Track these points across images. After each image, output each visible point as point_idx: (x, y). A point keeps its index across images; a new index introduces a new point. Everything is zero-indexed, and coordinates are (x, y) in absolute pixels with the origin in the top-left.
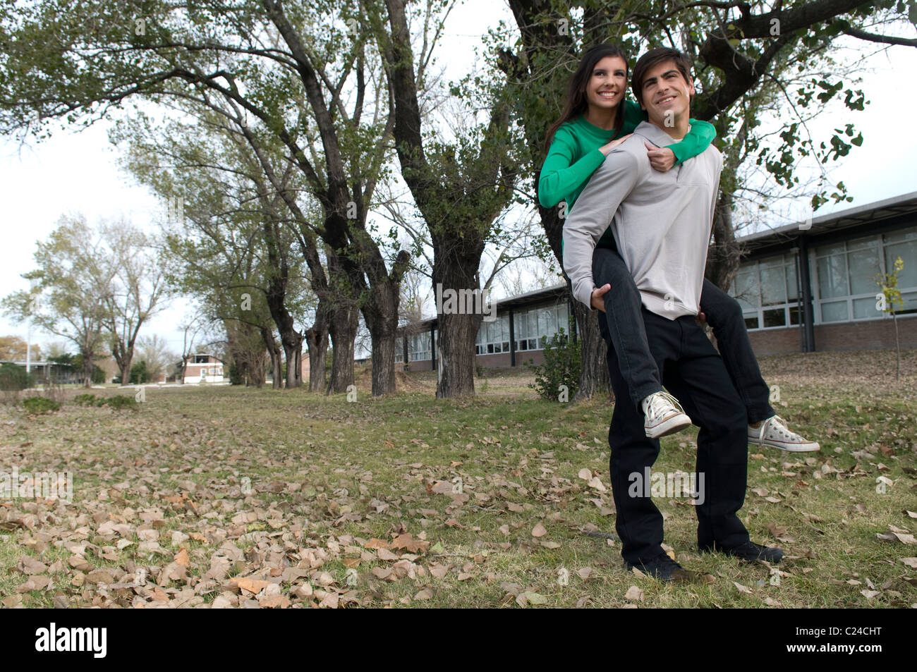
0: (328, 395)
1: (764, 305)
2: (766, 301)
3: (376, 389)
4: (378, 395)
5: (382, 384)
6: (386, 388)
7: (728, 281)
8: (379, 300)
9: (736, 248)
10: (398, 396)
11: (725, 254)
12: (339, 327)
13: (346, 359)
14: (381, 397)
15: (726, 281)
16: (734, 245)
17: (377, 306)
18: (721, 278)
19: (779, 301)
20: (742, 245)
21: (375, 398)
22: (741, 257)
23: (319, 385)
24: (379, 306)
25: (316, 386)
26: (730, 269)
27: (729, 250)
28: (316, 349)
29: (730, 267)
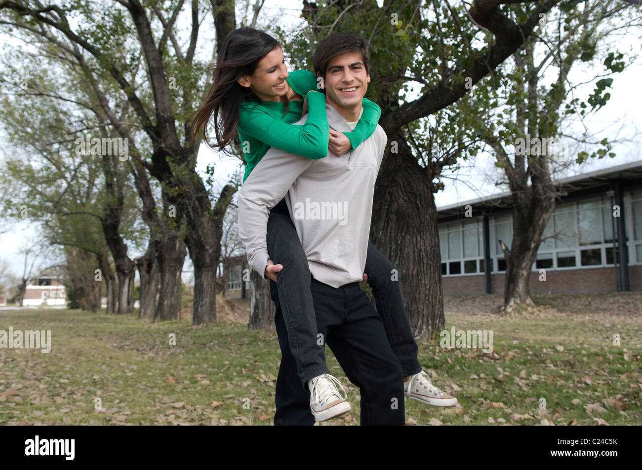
0: (153, 322)
1: (581, 245)
2: (583, 241)
3: (197, 318)
4: (199, 324)
5: (203, 313)
6: (206, 318)
7: (544, 221)
8: (203, 232)
9: (552, 191)
10: (218, 326)
11: (540, 195)
12: (167, 256)
13: (172, 288)
14: (200, 326)
15: (541, 222)
16: (549, 187)
17: (200, 238)
18: (537, 218)
19: (593, 241)
20: (558, 188)
21: (194, 327)
22: (557, 199)
23: (148, 312)
24: (202, 238)
25: (145, 313)
26: (545, 210)
27: (545, 192)
28: (147, 276)
29: (545, 208)
